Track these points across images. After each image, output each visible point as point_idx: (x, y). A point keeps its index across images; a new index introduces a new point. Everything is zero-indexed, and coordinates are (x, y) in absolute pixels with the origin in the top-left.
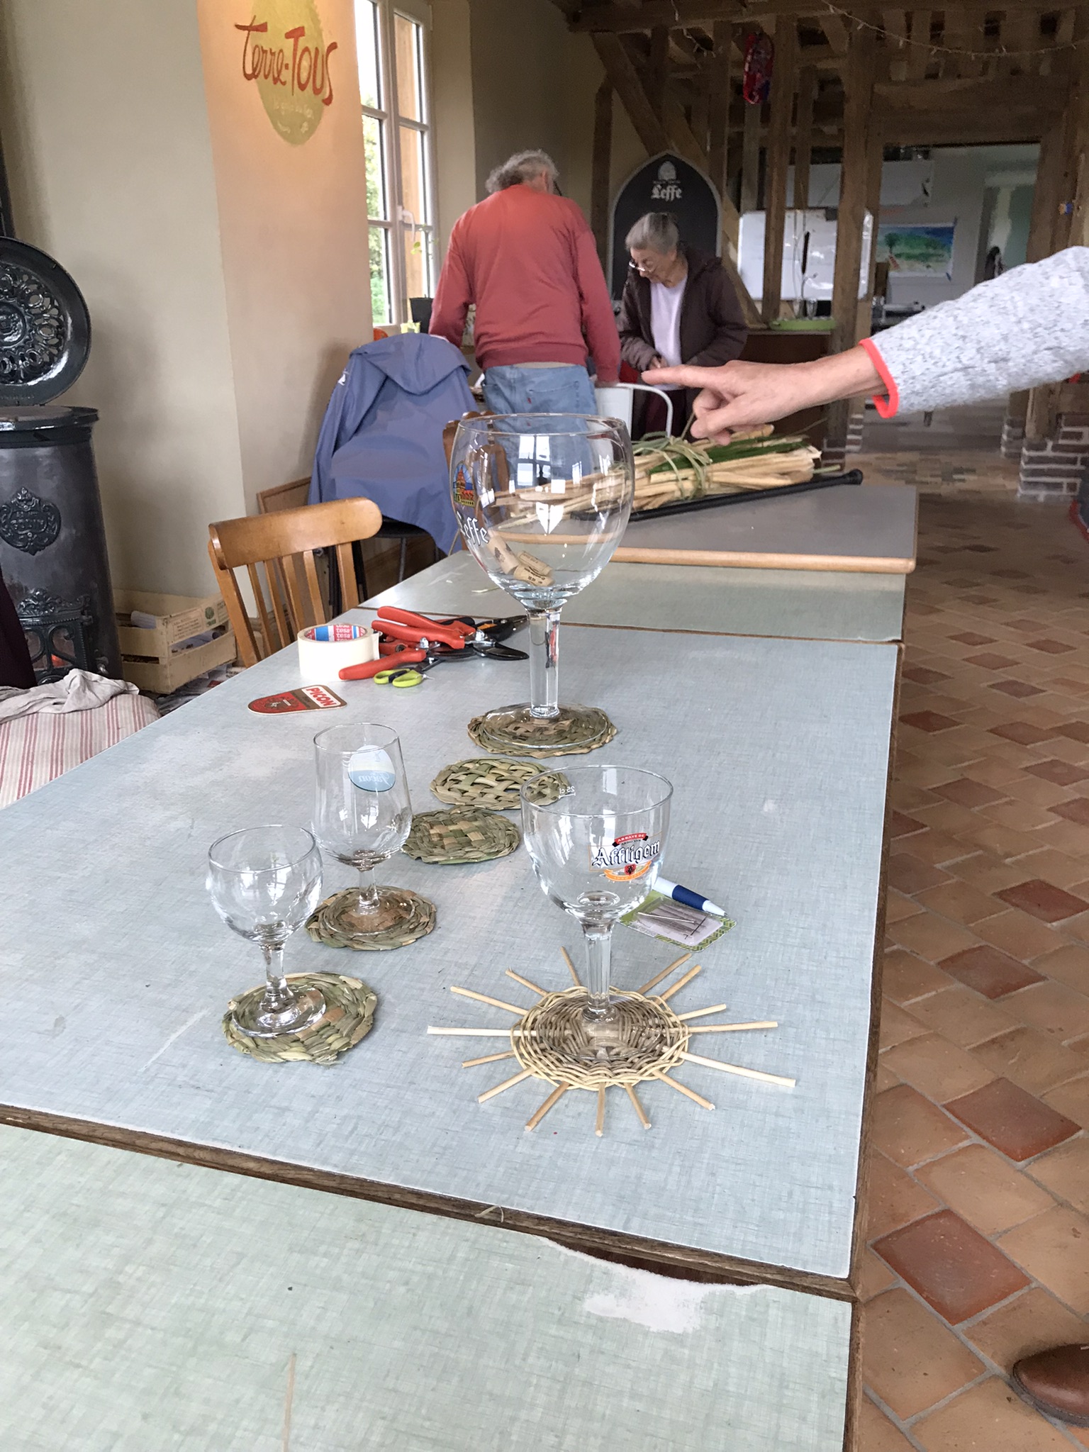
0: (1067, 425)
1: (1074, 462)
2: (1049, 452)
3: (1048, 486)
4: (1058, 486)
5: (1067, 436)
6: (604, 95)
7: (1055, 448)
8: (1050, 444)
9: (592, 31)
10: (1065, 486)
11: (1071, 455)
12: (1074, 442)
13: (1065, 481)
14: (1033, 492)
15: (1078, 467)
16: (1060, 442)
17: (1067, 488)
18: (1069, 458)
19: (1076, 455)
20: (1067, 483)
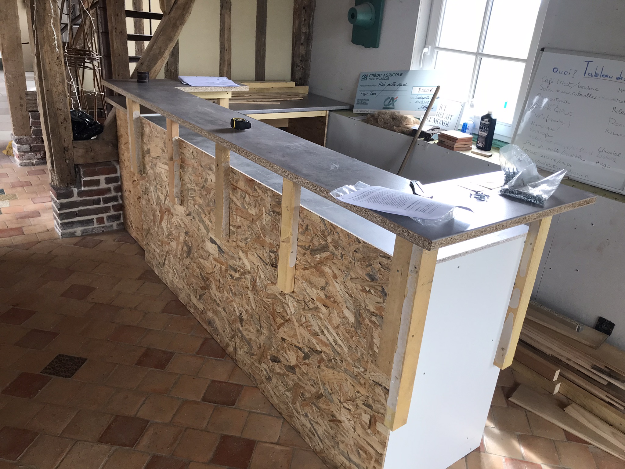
0: (85, 177)
1: (98, 202)
2: (75, 198)
3: (82, 223)
4: (91, 221)
5: (87, 184)
7: (80, 194)
8: (76, 192)
10: (95, 221)
11: (95, 198)
12: (95, 188)
13: (94, 217)
14: (72, 230)
15: (102, 205)
16: (83, 189)
17: (97, 222)
18: (94, 200)
19: (99, 197)
20: (96, 218)
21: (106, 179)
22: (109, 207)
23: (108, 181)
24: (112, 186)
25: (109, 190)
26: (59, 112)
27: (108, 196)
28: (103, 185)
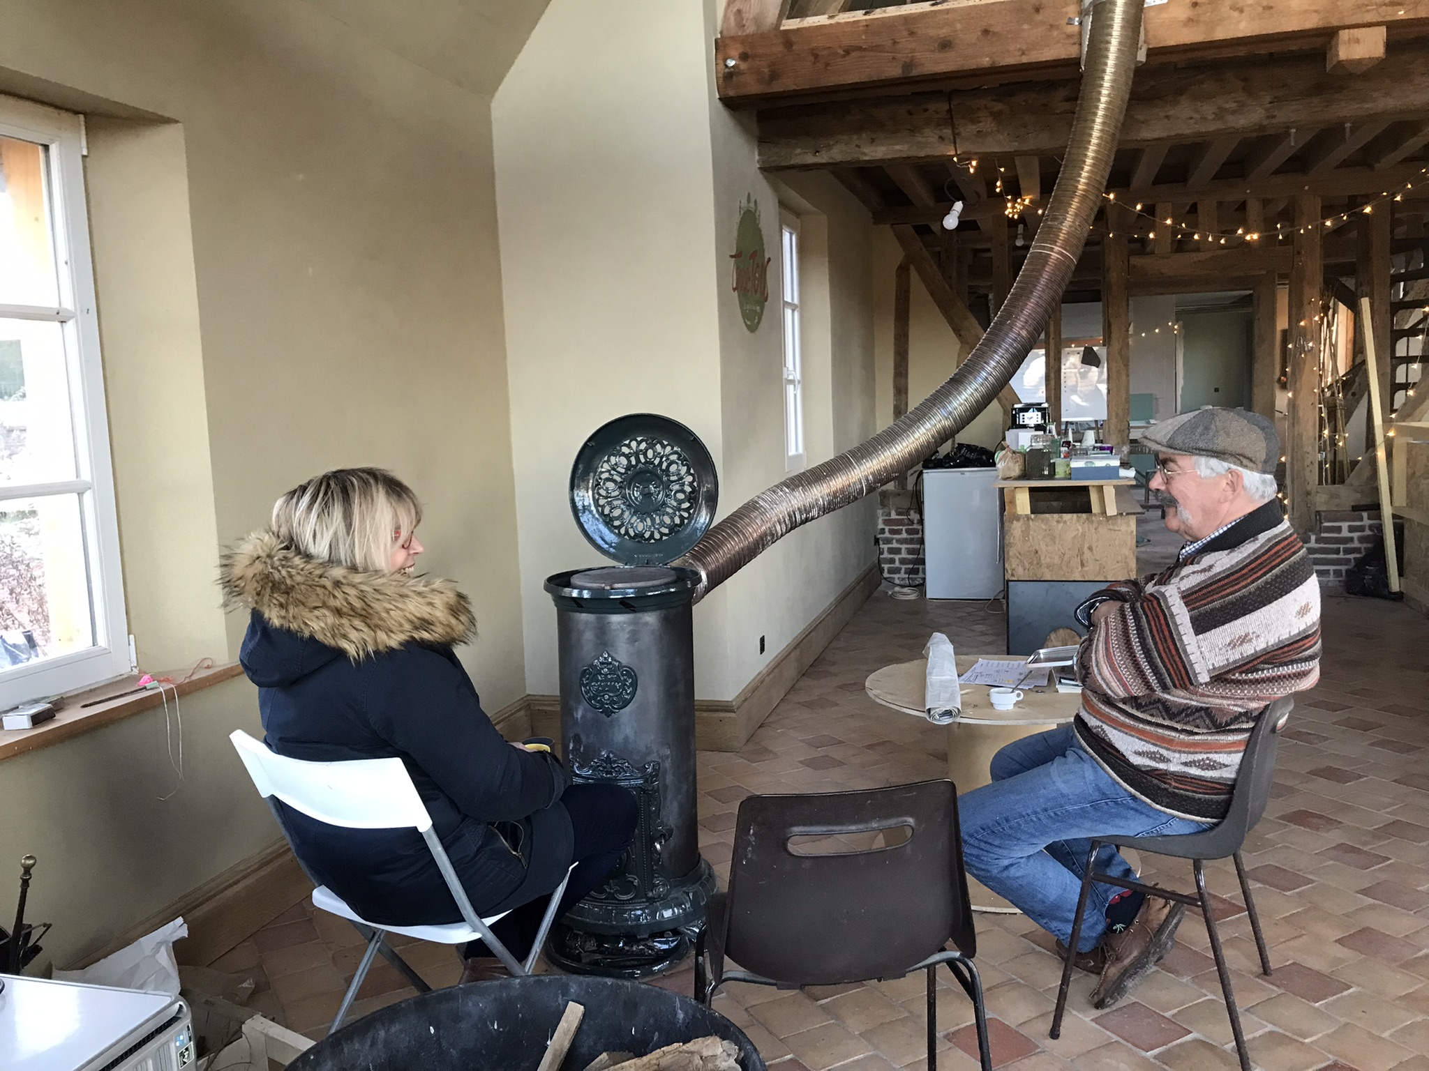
0: (1326, 522)
1: (1337, 551)
2: (1313, 544)
5: (1328, 530)
6: (903, 270)
7: (1317, 541)
8: (1313, 538)
9: (892, 225)
10: (1332, 572)
11: (1335, 546)
12: (1336, 535)
13: (1332, 568)
15: (1341, 556)
16: (1323, 535)
17: (1334, 574)
18: (1333, 549)
19: (1339, 546)
20: (1334, 570)
21: (1350, 527)
22: (1350, 559)
23: (1351, 529)
24: (1356, 535)
25: (1351, 539)
26: (1307, 455)
27: (1348, 546)
28: (1345, 533)
